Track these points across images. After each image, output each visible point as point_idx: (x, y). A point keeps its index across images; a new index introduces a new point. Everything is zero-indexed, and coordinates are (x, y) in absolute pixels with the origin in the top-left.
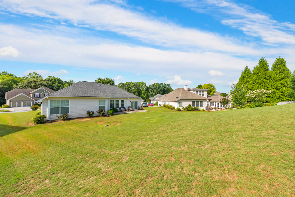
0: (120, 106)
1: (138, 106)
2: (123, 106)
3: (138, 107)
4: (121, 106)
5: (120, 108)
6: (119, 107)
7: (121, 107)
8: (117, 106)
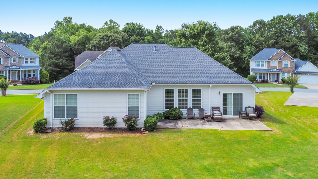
0: (190, 105)
1: (244, 106)
2: (197, 104)
3: (244, 110)
4: (193, 104)
5: (190, 110)
6: (186, 107)
7: (193, 107)
8: (183, 104)
